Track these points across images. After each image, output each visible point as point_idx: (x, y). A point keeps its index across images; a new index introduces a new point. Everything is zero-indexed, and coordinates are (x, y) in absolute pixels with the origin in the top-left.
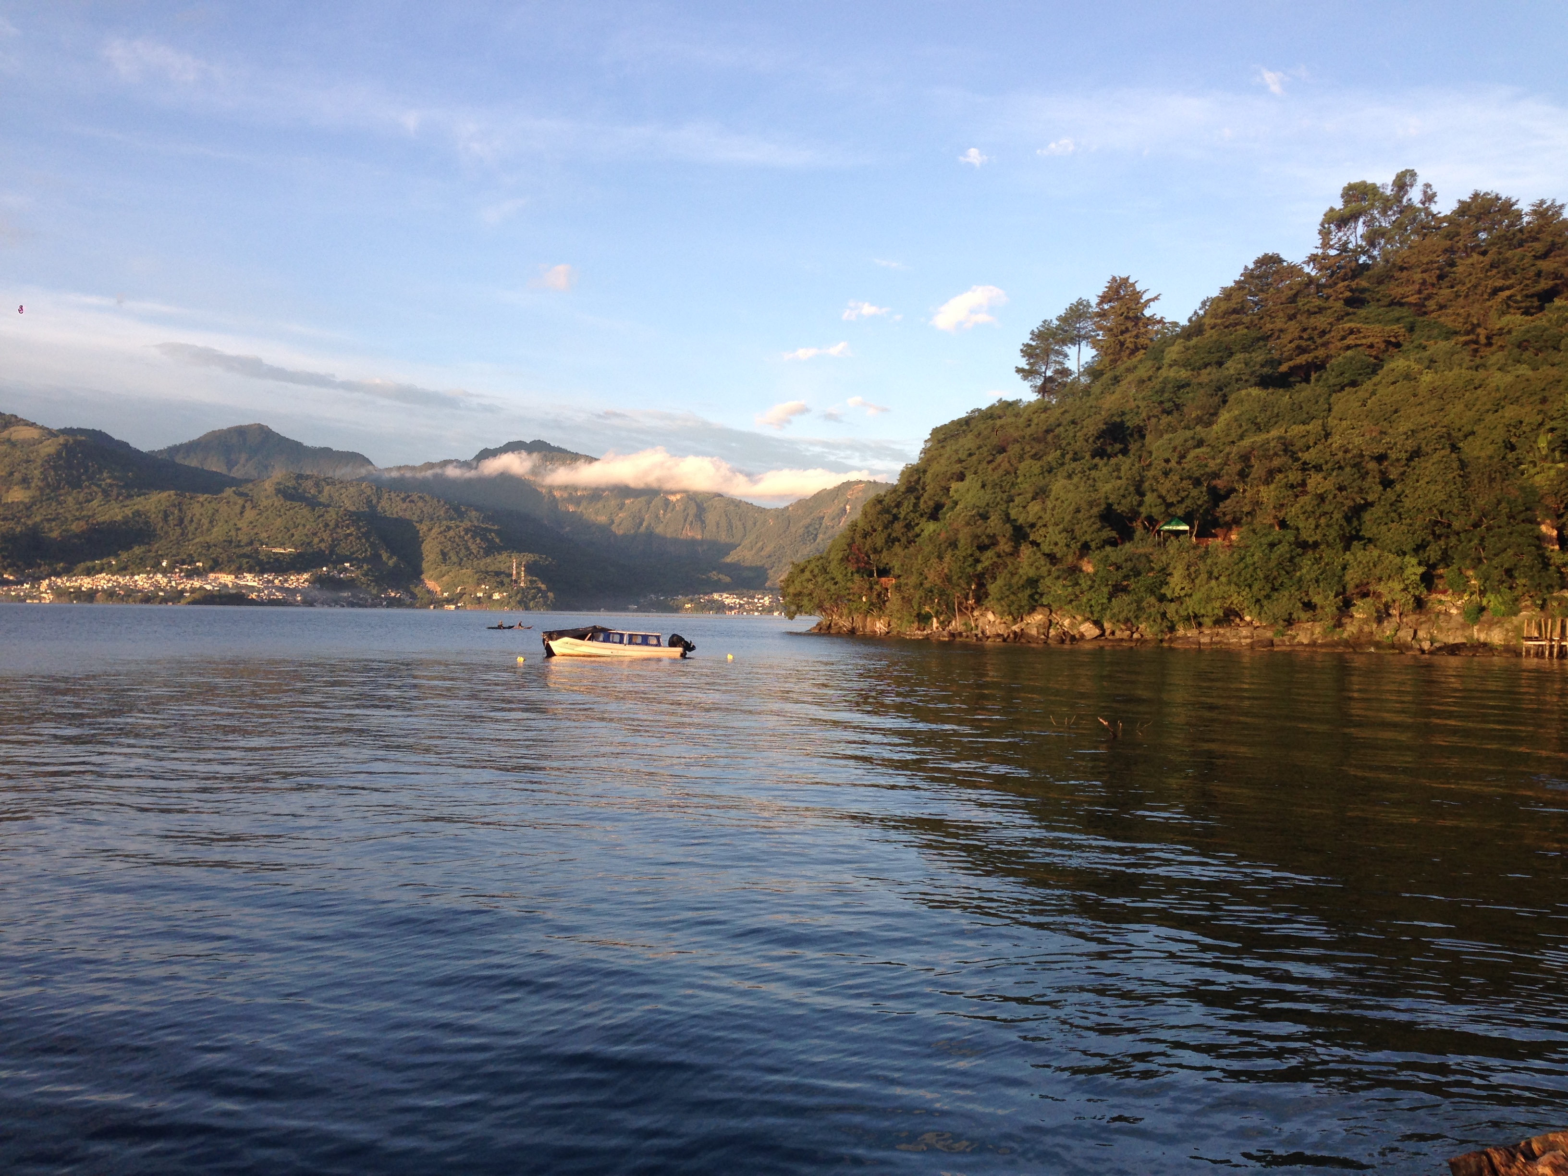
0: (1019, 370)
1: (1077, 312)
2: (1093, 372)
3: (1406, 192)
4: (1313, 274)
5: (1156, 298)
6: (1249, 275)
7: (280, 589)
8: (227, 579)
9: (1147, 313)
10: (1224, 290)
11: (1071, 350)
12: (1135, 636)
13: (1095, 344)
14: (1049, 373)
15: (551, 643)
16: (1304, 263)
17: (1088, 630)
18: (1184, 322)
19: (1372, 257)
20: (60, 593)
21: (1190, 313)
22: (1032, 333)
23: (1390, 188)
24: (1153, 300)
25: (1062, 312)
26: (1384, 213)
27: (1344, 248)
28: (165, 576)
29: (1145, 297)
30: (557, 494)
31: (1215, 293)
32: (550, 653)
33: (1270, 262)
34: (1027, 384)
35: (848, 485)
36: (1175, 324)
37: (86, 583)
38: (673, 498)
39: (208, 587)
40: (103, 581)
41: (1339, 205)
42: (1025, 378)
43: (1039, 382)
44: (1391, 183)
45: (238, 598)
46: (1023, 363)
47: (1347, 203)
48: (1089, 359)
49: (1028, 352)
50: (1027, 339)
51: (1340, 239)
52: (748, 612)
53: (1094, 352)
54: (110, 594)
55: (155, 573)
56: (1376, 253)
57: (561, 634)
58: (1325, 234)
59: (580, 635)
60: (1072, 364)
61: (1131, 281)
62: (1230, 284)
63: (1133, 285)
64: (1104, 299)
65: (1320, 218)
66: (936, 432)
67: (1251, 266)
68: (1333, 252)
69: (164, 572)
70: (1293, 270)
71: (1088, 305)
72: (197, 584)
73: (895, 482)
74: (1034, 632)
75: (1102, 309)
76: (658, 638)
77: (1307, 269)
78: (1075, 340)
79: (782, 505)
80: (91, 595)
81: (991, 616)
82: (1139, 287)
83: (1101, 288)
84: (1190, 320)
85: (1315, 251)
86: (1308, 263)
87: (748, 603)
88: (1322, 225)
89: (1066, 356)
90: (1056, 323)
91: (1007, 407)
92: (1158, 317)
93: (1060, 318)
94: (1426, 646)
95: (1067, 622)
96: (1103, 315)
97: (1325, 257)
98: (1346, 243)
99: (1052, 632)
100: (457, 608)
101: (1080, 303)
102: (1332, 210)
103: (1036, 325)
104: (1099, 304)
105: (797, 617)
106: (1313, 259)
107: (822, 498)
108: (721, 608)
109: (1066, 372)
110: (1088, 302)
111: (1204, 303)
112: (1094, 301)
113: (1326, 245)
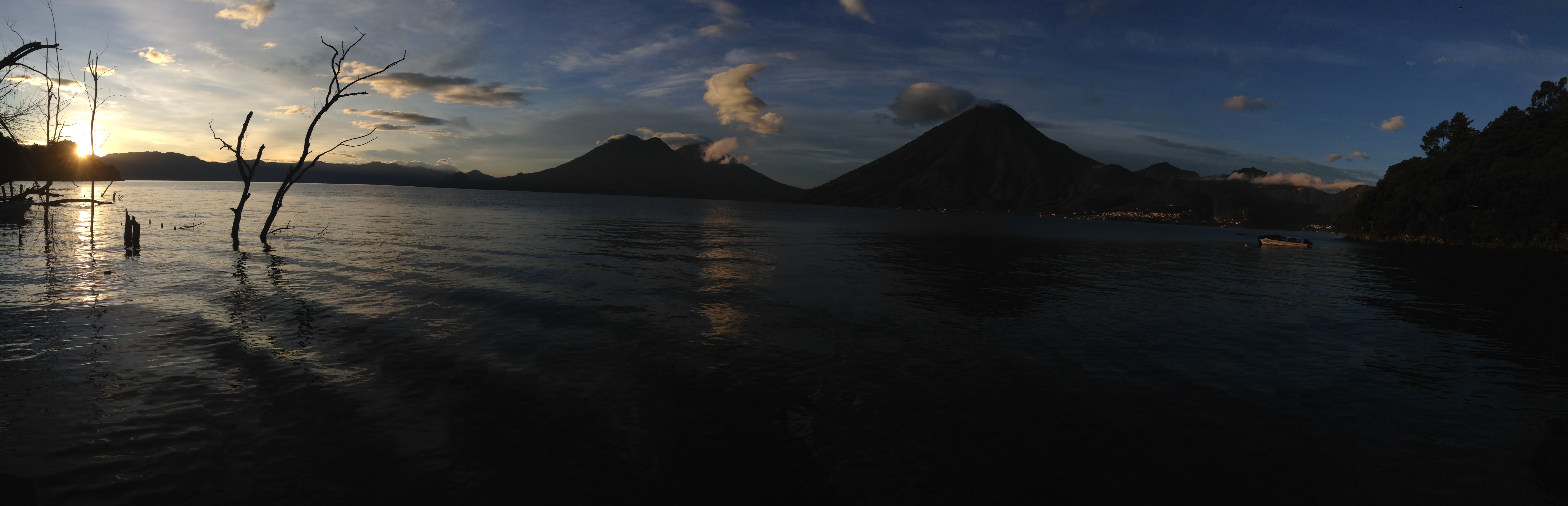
0: (1421, 146)
1: (1444, 125)
2: (1447, 147)
3: (1563, 86)
4: (1528, 115)
5: (1472, 121)
6: (1505, 113)
7: (1171, 218)
8: (1156, 214)
9: (1469, 126)
10: (1496, 119)
11: (1441, 140)
12: (1457, 244)
13: (1449, 138)
14: (1432, 148)
15: (1261, 240)
16: (1525, 110)
17: (1440, 241)
18: (1481, 130)
19: (1549, 109)
20: (1107, 217)
21: (1484, 127)
22: (1427, 132)
23: (1558, 84)
24: (1471, 122)
25: (1438, 125)
26: (1555, 94)
27: (1540, 105)
28: (1137, 213)
29: (1468, 121)
30: (1259, 187)
31: (1493, 120)
32: (1261, 244)
33: (1513, 109)
34: (1424, 152)
35: (1358, 186)
36: (1478, 131)
37: (1114, 214)
38: (1299, 189)
39: (1150, 217)
40: (1119, 214)
41: (1539, 89)
42: (1423, 149)
43: (1428, 151)
44: (1558, 82)
45: (1157, 220)
46: (1423, 144)
47: (1542, 88)
48: (1447, 143)
49: (1424, 139)
50: (1425, 135)
51: (1539, 102)
52: (1323, 231)
53: (1448, 141)
54: (1120, 218)
55: (1134, 212)
56: (1551, 108)
57: (1263, 237)
58: (1534, 100)
59: (1271, 237)
60: (1441, 145)
61: (1464, 114)
62: (1499, 117)
63: (1464, 116)
64: (1453, 120)
65: (1532, 94)
66: (1390, 168)
67: (1507, 111)
68: (1536, 107)
69: (1137, 212)
70: (1522, 113)
71: (1448, 123)
72: (1146, 216)
73: (1375, 186)
74: (1422, 242)
75: (1453, 124)
76: (1299, 240)
77: (1526, 113)
78: (1442, 136)
79: (1335, 193)
80: (1116, 218)
81: (1407, 236)
82: (1466, 117)
83: (1452, 117)
84: (1484, 130)
85: (1529, 106)
86: (1526, 110)
87: (1323, 228)
88: (1533, 96)
89: (1439, 141)
90: (1435, 129)
91: (1415, 160)
92: (1472, 128)
93: (1437, 127)
94: (1557, 250)
95: (1433, 239)
96: (1453, 126)
97: (1533, 108)
98: (1541, 103)
99: (1428, 242)
100: (1224, 227)
101: (1445, 121)
102: (1537, 90)
103: (1428, 129)
104: (1451, 123)
105: (1339, 234)
106: (1528, 109)
107: (1350, 190)
108: (1314, 229)
109: (1439, 147)
110: (1447, 121)
111: (1489, 124)
112: (1450, 121)
113: (1534, 104)
